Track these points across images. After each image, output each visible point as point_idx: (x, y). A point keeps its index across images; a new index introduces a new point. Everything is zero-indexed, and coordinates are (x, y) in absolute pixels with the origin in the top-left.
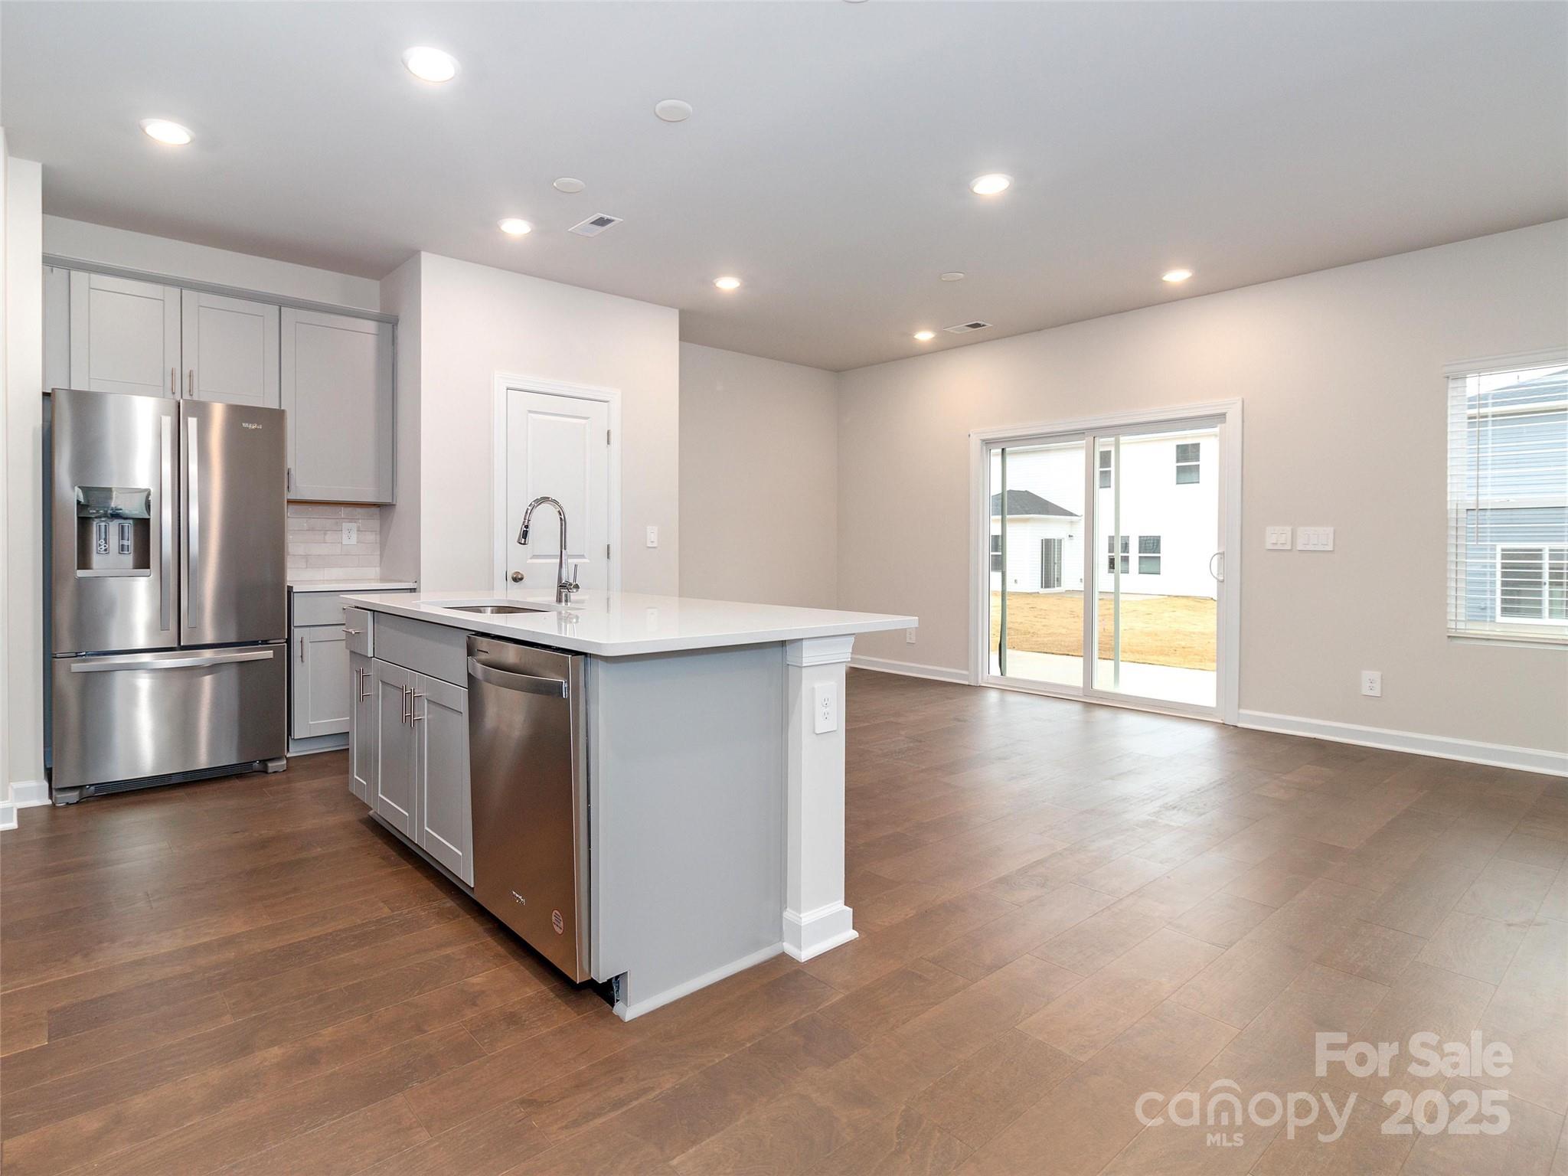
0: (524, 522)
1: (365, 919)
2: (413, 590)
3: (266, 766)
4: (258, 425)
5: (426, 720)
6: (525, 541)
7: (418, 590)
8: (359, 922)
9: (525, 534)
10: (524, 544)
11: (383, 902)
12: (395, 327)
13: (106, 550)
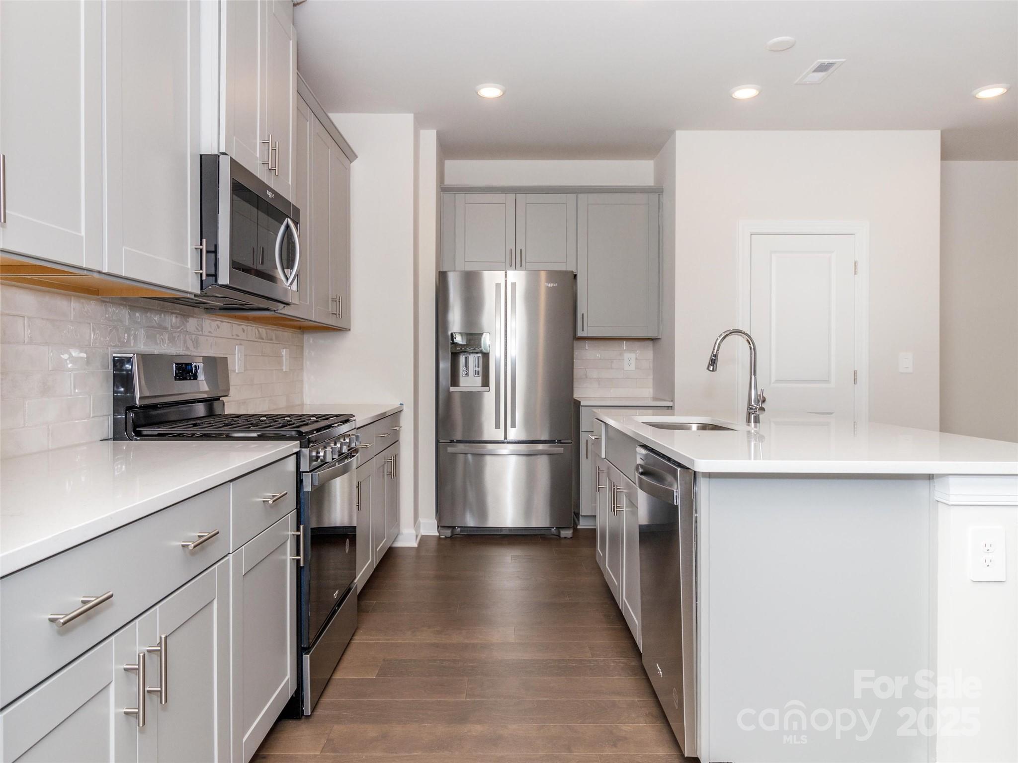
0: (713, 352)
1: (571, 657)
2: (670, 408)
3: (559, 532)
4: (555, 283)
5: (625, 511)
6: (713, 368)
7: (673, 408)
8: (567, 658)
9: (713, 362)
10: (713, 371)
11: (590, 648)
12: (661, 196)
13: (466, 374)
